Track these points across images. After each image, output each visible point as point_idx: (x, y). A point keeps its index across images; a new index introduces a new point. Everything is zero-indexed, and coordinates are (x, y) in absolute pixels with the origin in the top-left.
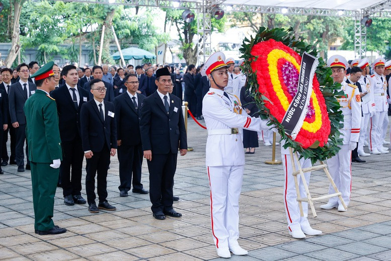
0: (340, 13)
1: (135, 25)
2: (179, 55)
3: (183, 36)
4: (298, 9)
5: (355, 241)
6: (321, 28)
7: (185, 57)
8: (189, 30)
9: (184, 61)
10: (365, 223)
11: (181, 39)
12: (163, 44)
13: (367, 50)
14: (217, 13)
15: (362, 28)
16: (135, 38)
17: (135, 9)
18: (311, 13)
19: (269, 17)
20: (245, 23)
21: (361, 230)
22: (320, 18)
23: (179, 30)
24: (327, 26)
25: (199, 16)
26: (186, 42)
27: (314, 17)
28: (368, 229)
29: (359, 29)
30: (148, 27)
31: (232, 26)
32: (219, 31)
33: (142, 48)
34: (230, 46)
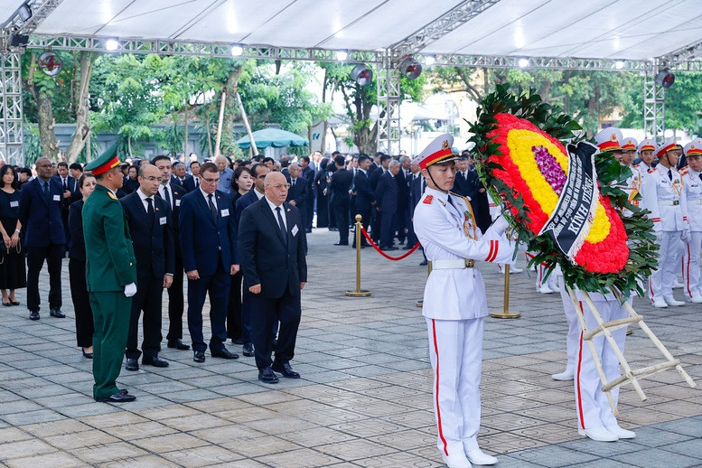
0: (619, 65)
1: (275, 91)
2: (347, 140)
3: (354, 108)
4: (547, 60)
5: (647, 447)
6: (585, 92)
7: (357, 142)
8: (364, 98)
9: (355, 150)
10: (665, 417)
11: (350, 113)
12: (321, 122)
13: (667, 127)
14: (410, 69)
15: (657, 90)
16: (275, 112)
17: (274, 66)
18: (569, 66)
19: (497, 74)
20: (457, 85)
21: (658, 429)
22: (584, 75)
23: (346, 99)
24: (596, 90)
25: (379, 75)
26: (359, 117)
27: (574, 73)
28: (671, 427)
29: (652, 91)
30: (296, 94)
31: (436, 91)
32: (415, 99)
33: (286, 129)
34: (432, 123)
